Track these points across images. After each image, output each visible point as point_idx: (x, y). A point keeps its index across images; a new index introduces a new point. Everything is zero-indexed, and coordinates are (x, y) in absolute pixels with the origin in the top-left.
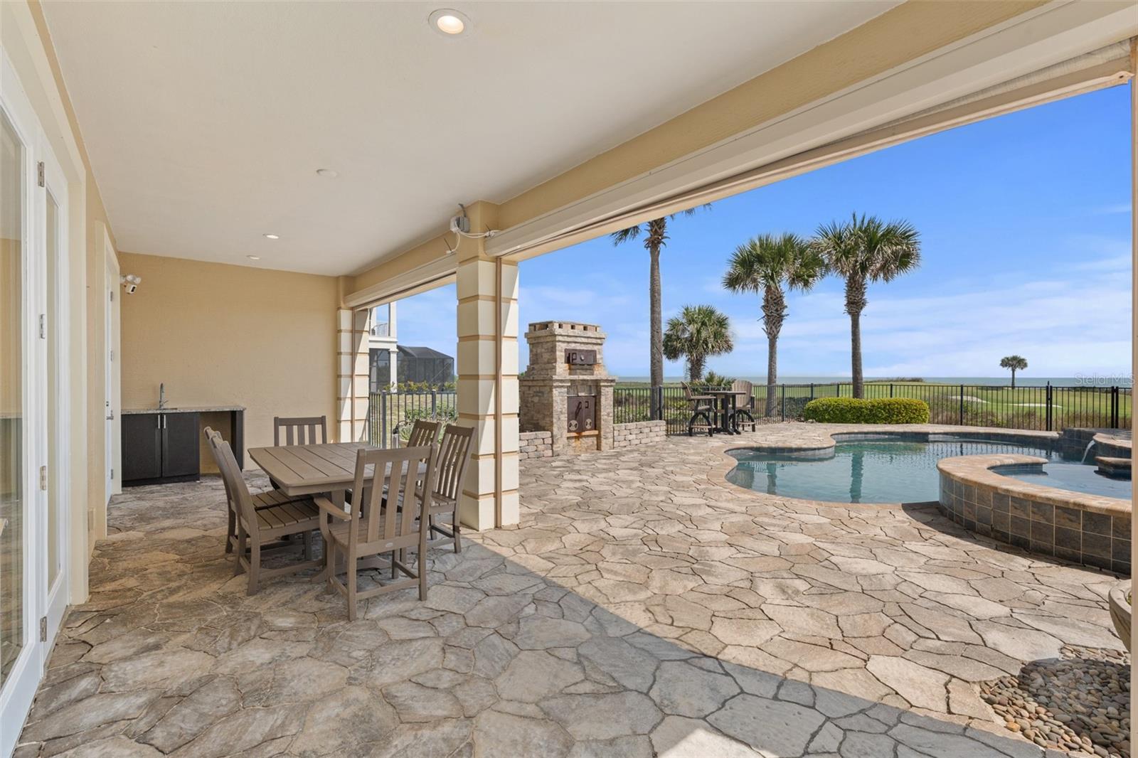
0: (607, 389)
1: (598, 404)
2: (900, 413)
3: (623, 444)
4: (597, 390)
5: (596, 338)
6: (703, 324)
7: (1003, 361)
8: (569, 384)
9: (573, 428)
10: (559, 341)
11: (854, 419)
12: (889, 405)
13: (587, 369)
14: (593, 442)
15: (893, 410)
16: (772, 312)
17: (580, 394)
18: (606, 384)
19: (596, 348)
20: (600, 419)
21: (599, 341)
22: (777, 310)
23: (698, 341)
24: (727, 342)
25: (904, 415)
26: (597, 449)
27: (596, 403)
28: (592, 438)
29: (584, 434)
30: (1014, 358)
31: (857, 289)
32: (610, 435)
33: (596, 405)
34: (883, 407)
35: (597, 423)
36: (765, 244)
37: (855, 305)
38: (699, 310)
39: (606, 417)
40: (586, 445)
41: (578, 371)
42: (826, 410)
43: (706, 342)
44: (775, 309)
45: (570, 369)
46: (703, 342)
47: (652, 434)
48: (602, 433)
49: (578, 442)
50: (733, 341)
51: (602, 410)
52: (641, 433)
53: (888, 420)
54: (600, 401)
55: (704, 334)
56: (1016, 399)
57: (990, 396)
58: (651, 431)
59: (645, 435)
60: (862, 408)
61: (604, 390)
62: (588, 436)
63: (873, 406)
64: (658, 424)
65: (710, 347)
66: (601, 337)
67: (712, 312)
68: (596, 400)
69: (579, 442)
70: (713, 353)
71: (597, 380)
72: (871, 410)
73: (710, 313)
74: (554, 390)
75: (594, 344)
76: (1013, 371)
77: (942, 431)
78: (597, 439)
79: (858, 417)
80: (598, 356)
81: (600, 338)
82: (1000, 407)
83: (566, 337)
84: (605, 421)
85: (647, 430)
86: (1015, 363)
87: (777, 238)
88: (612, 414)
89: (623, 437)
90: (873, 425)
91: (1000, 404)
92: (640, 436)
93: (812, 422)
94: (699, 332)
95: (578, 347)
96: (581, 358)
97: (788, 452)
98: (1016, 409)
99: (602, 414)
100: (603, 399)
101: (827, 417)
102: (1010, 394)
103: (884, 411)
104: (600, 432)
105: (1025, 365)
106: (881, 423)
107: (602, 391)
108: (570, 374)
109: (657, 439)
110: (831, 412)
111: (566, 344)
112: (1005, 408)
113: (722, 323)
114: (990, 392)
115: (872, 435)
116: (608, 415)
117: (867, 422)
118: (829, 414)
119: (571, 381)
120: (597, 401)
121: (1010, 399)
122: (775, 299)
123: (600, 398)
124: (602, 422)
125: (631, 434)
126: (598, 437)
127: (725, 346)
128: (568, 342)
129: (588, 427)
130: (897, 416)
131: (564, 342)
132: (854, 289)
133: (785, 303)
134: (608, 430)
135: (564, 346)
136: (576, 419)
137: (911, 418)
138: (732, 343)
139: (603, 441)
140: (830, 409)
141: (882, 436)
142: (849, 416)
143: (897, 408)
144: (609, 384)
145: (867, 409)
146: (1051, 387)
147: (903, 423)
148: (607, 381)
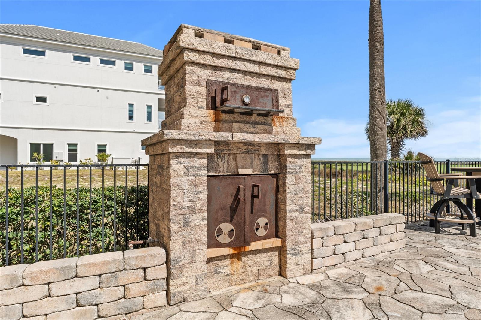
0: (299, 162)
1: (281, 189)
3: (329, 262)
4: (280, 164)
5: (277, 67)
6: (402, 114)
8: (212, 151)
9: (224, 239)
10: (193, 63)
13: (257, 123)
14: (271, 261)
17: (241, 171)
18: (296, 152)
19: (277, 85)
20: (285, 218)
21: (283, 73)
23: (398, 127)
24: (422, 128)
26: (280, 275)
27: (277, 186)
28: (268, 254)
29: (249, 248)
32: (304, 248)
33: (277, 191)
35: (280, 223)
38: (398, 104)
39: (297, 214)
40: (255, 269)
41: (235, 125)
43: (405, 128)
45: (217, 120)
46: (403, 129)
47: (382, 239)
48: (289, 245)
49: (238, 265)
50: (427, 127)
51: (289, 202)
52: (364, 238)
54: (285, 184)
55: (402, 123)
58: (380, 234)
59: (370, 242)
61: (291, 164)
62: (260, 251)
65: (409, 132)
66: (288, 65)
67: (410, 105)
68: (277, 181)
69: (241, 264)
70: (412, 137)
71: (278, 144)
73: (408, 106)
74: (172, 162)
75: (274, 78)
78: (280, 255)
80: (282, 102)
81: (286, 68)
83: (209, 57)
84: (295, 221)
85: (374, 233)
88: (308, 209)
89: (331, 250)
92: (363, 244)
94: (398, 120)
95: (238, 79)
96: (243, 102)
99: (288, 208)
100: (290, 180)
104: (284, 242)
107: (288, 165)
108: (217, 130)
109: (392, 246)
111: (209, 72)
113: (419, 113)
116: (301, 209)
119: (217, 143)
120: (281, 182)
123: (285, 178)
124: (289, 224)
125: (345, 242)
126: (282, 250)
127: (421, 131)
128: (216, 68)
129: (261, 233)
131: (205, 66)
134: (301, 239)
135: (205, 74)
136: (231, 221)
138: (427, 129)
139: (291, 260)
144: (303, 152)
148: (297, 145)
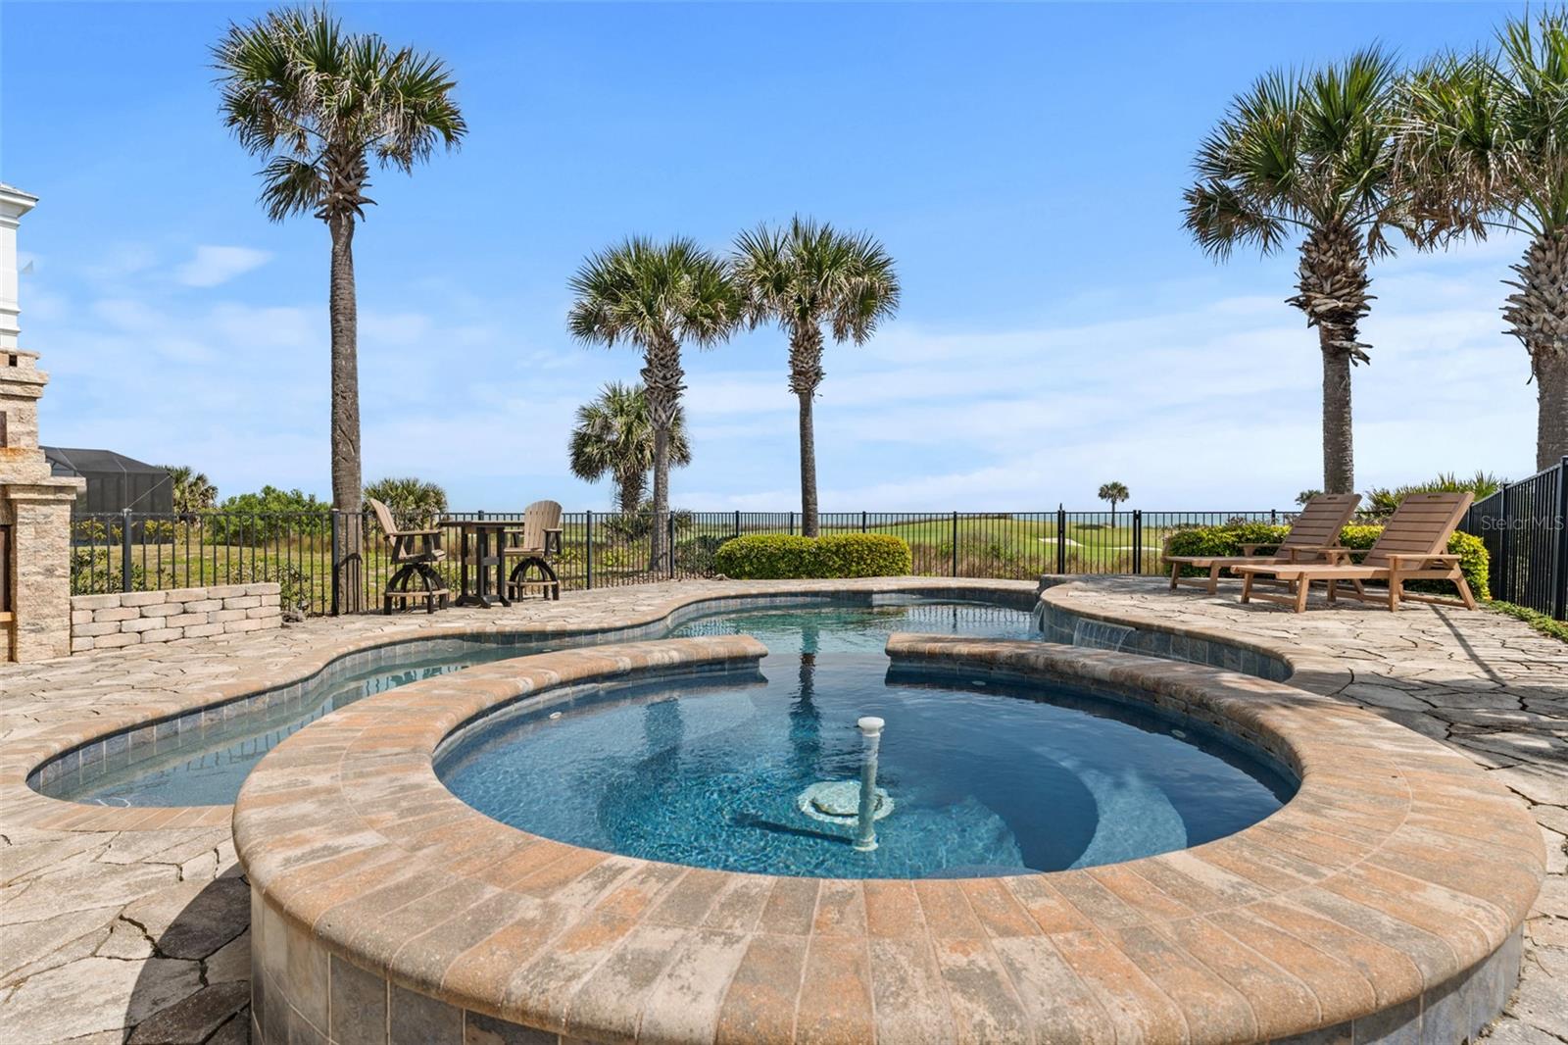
0: (41, 508)
1: (12, 546)
2: (862, 558)
3: (108, 642)
4: (11, 512)
6: (637, 416)
7: (1102, 489)
11: (790, 571)
12: (844, 546)
15: (850, 553)
16: (656, 382)
18: (34, 496)
19: (4, 406)
20: (18, 583)
21: (24, 389)
22: (665, 378)
25: (869, 561)
26: (11, 660)
27: (8, 543)
30: (1115, 486)
31: (806, 349)
32: (56, 623)
33: (8, 549)
34: (834, 549)
35: (12, 592)
36: (639, 252)
37: (805, 379)
39: (38, 578)
42: (747, 556)
44: (661, 375)
46: (637, 448)
47: (227, 615)
48: (25, 618)
52: (185, 612)
53: (844, 572)
54: (15, 540)
56: (1117, 541)
57: (1088, 537)
58: (223, 609)
59: (200, 618)
60: (802, 552)
63: (820, 548)
64: (250, 592)
66: (24, 378)
68: (8, 535)
71: (3, 485)
72: (816, 555)
75: (1, 397)
76: (1114, 503)
77: (895, 587)
78: (11, 634)
79: (797, 568)
80: (15, 427)
81: (23, 383)
82: (1095, 552)
84: (36, 587)
85: (209, 606)
86: (1114, 492)
87: (660, 243)
88: (62, 571)
89: (111, 626)
90: (821, 580)
91: (1095, 548)
93: (721, 579)
94: (629, 429)
97: (537, 640)
98: (1117, 554)
99: (22, 570)
100: (27, 533)
101: (747, 569)
102: (1109, 534)
103: (837, 556)
104: (14, 617)
105: (1127, 496)
106: (832, 577)
107: (24, 513)
110: (755, 560)
112: (1102, 553)
114: (1088, 531)
115: (783, 599)
116: (49, 573)
117: (811, 575)
118: (751, 564)
120: (11, 539)
121: (1109, 541)
122: (662, 359)
123: (12, 531)
124: (25, 591)
125: (143, 617)
126: (9, 627)
130: (858, 563)
132: (802, 349)
133: (680, 365)
134: (47, 611)
137: (880, 568)
139: (30, 638)
140: (753, 554)
141: (800, 600)
142: (782, 565)
143: (857, 551)
145: (810, 553)
146: (1064, 513)
147: (869, 576)
148: (35, 487)
